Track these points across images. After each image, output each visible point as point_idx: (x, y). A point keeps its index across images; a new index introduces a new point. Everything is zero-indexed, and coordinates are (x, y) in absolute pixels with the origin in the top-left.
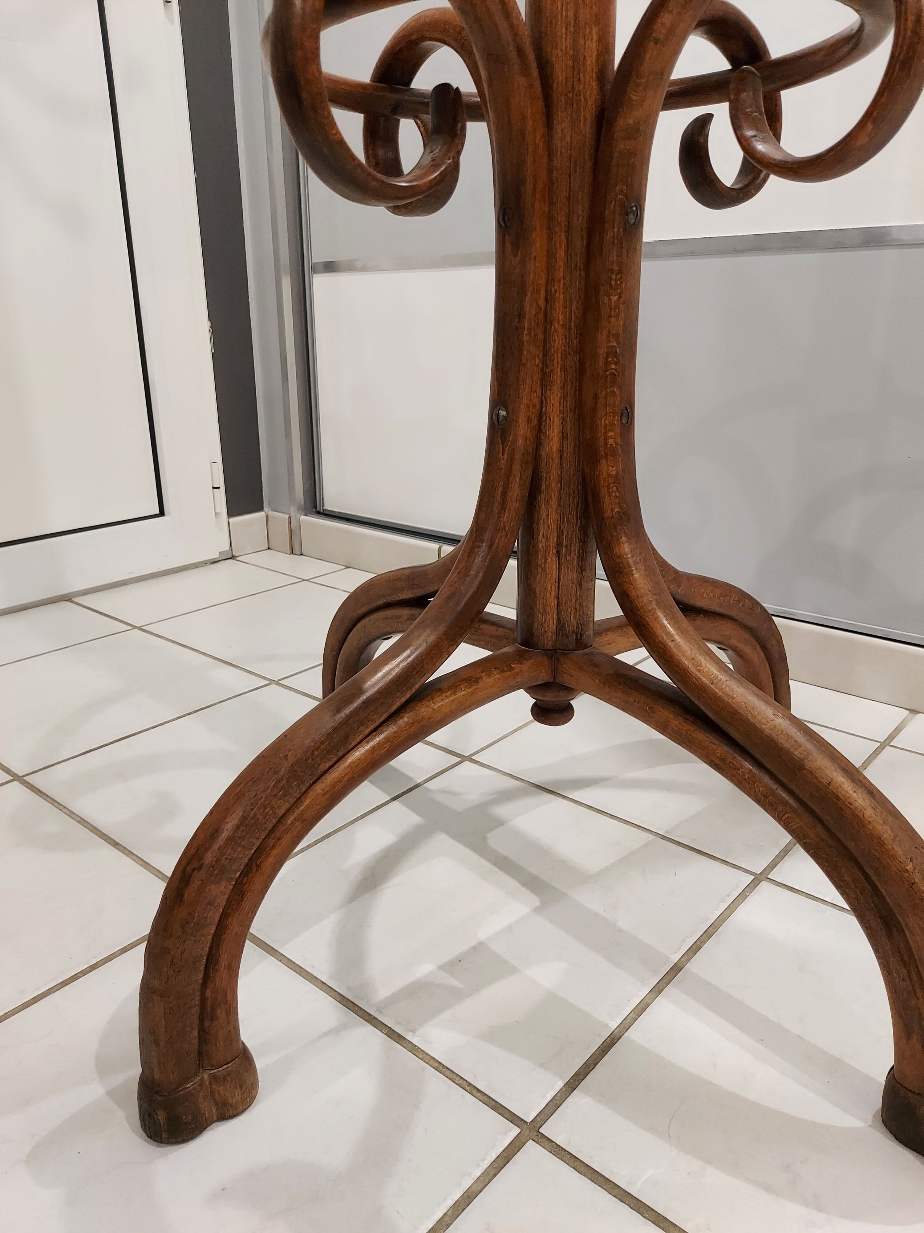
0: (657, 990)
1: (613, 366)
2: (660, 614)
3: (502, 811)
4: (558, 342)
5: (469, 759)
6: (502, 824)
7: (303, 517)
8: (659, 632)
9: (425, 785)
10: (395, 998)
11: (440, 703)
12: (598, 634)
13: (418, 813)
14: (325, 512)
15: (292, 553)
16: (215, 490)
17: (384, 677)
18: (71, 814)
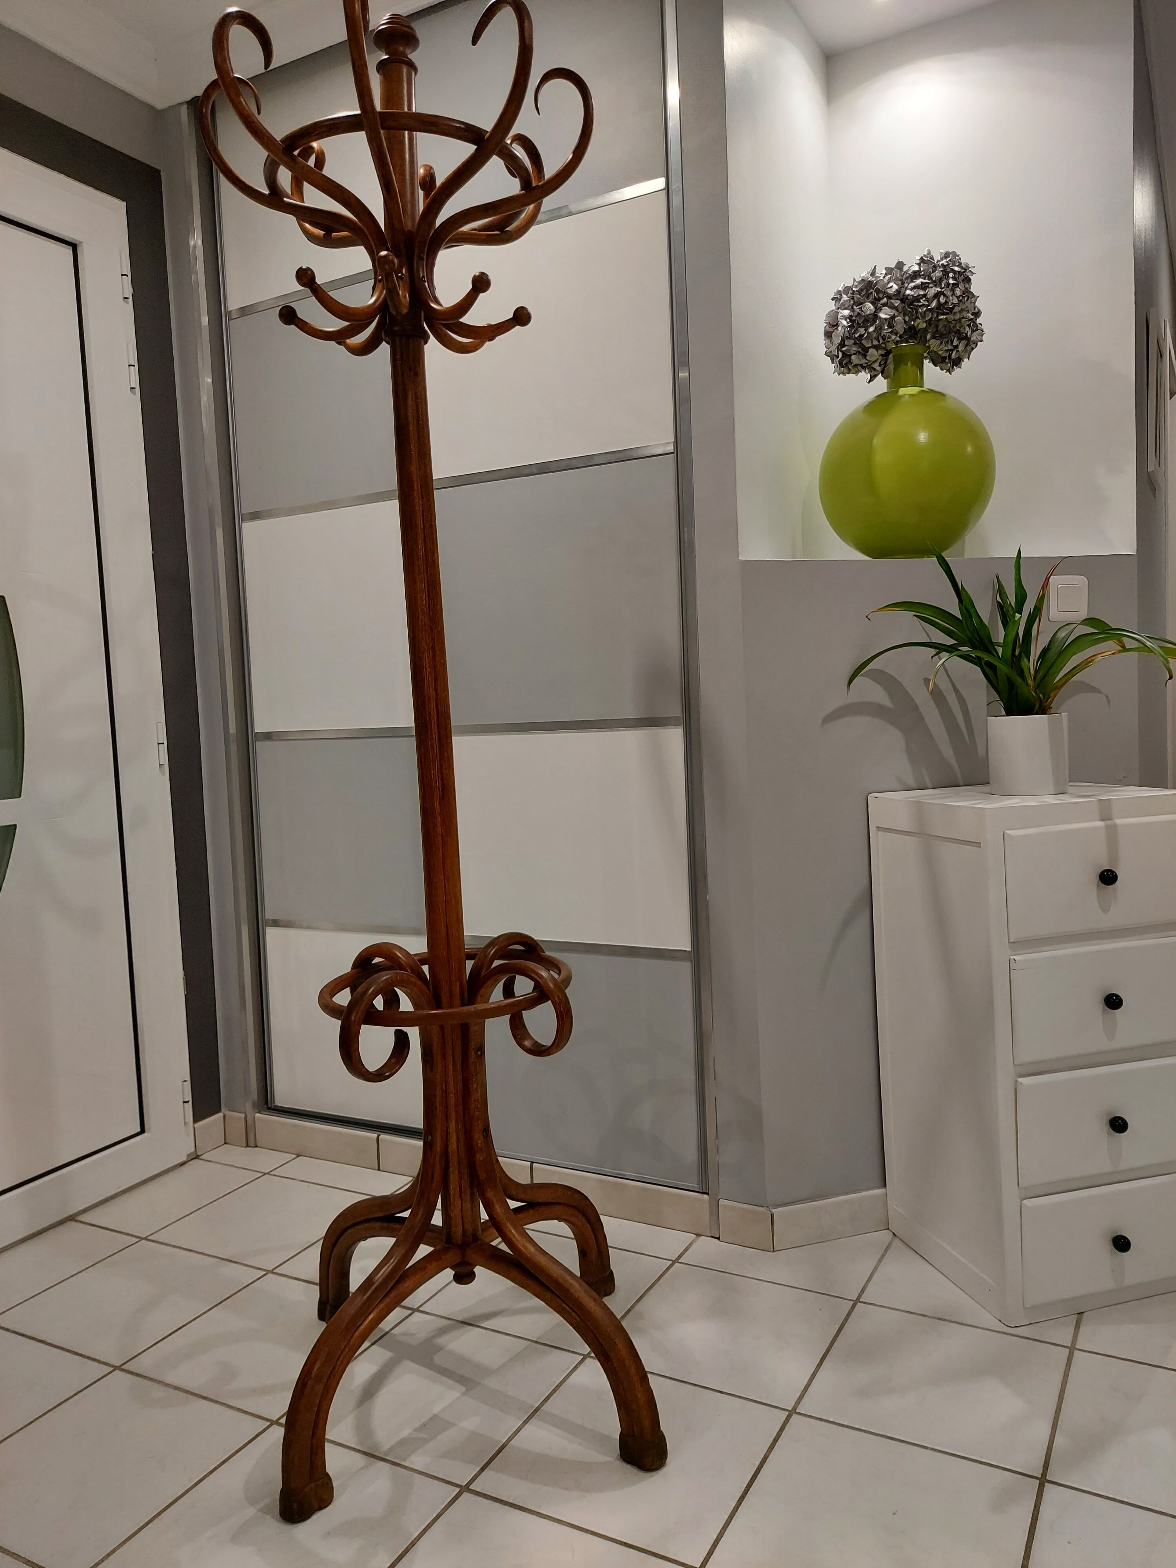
0: (526, 1422)
1: (477, 1113)
2: (509, 1225)
3: (441, 1341)
4: (452, 1100)
5: (418, 1310)
6: (441, 1349)
7: (258, 1115)
8: (508, 1234)
9: (392, 1331)
10: (392, 1449)
11: (408, 1283)
12: (483, 1231)
13: (390, 1351)
14: (276, 1108)
15: (247, 1146)
16: (185, 1104)
17: (382, 1275)
18: (167, 1385)
